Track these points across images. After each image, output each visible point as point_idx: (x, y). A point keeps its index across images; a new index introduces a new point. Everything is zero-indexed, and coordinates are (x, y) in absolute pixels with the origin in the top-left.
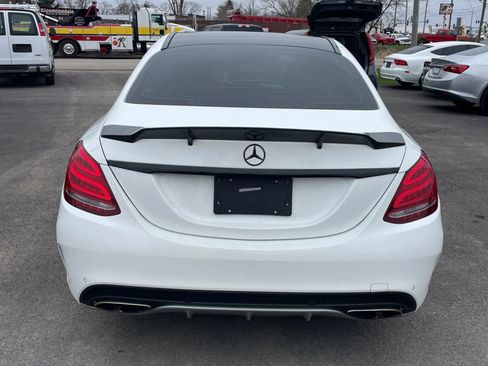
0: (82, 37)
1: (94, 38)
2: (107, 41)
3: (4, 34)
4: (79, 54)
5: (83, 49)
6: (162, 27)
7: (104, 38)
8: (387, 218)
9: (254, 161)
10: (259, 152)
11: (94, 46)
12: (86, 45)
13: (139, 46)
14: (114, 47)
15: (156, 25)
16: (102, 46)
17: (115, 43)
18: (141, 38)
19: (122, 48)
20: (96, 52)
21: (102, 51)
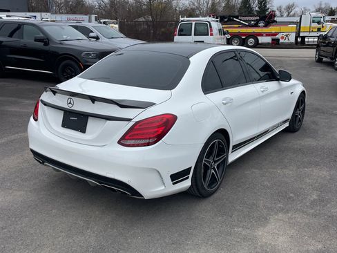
0: (261, 34)
1: (268, 34)
2: (277, 37)
3: (191, 35)
4: (257, 45)
5: (260, 42)
6: (320, 26)
7: (276, 34)
8: (119, 142)
9: (70, 105)
10: (72, 102)
11: (268, 40)
12: (262, 40)
13: (299, 40)
14: (281, 41)
15: (315, 25)
16: (273, 40)
17: (282, 38)
18: (302, 34)
19: (287, 41)
20: (269, 44)
21: (272, 43)
